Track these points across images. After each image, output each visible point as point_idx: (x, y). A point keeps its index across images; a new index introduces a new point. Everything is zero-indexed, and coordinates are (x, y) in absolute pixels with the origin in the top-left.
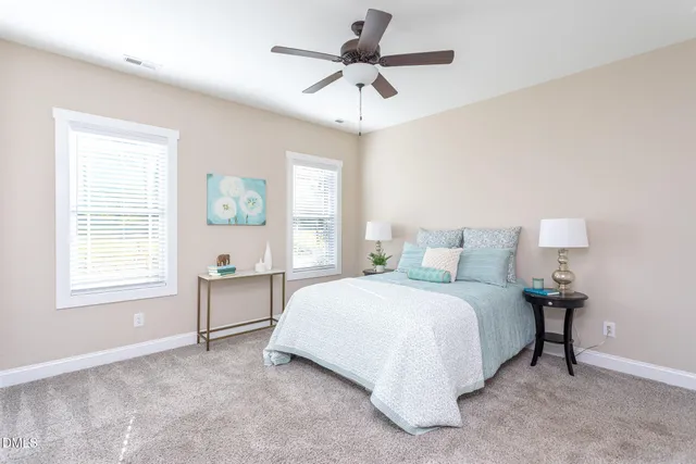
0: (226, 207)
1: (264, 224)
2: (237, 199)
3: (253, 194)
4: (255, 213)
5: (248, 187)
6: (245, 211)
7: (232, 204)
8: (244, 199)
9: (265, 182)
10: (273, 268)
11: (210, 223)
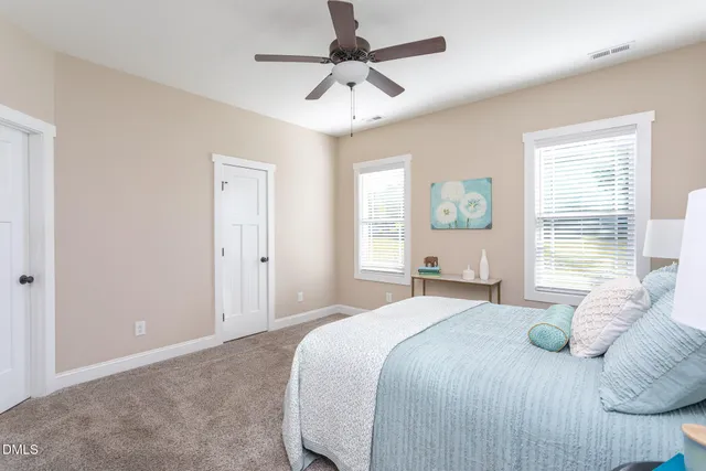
0: (446, 212)
1: (489, 227)
2: (457, 204)
3: (474, 195)
4: (477, 216)
5: (468, 189)
6: (467, 214)
7: (453, 209)
8: (464, 202)
9: (490, 180)
10: (489, 278)
11: (433, 228)
